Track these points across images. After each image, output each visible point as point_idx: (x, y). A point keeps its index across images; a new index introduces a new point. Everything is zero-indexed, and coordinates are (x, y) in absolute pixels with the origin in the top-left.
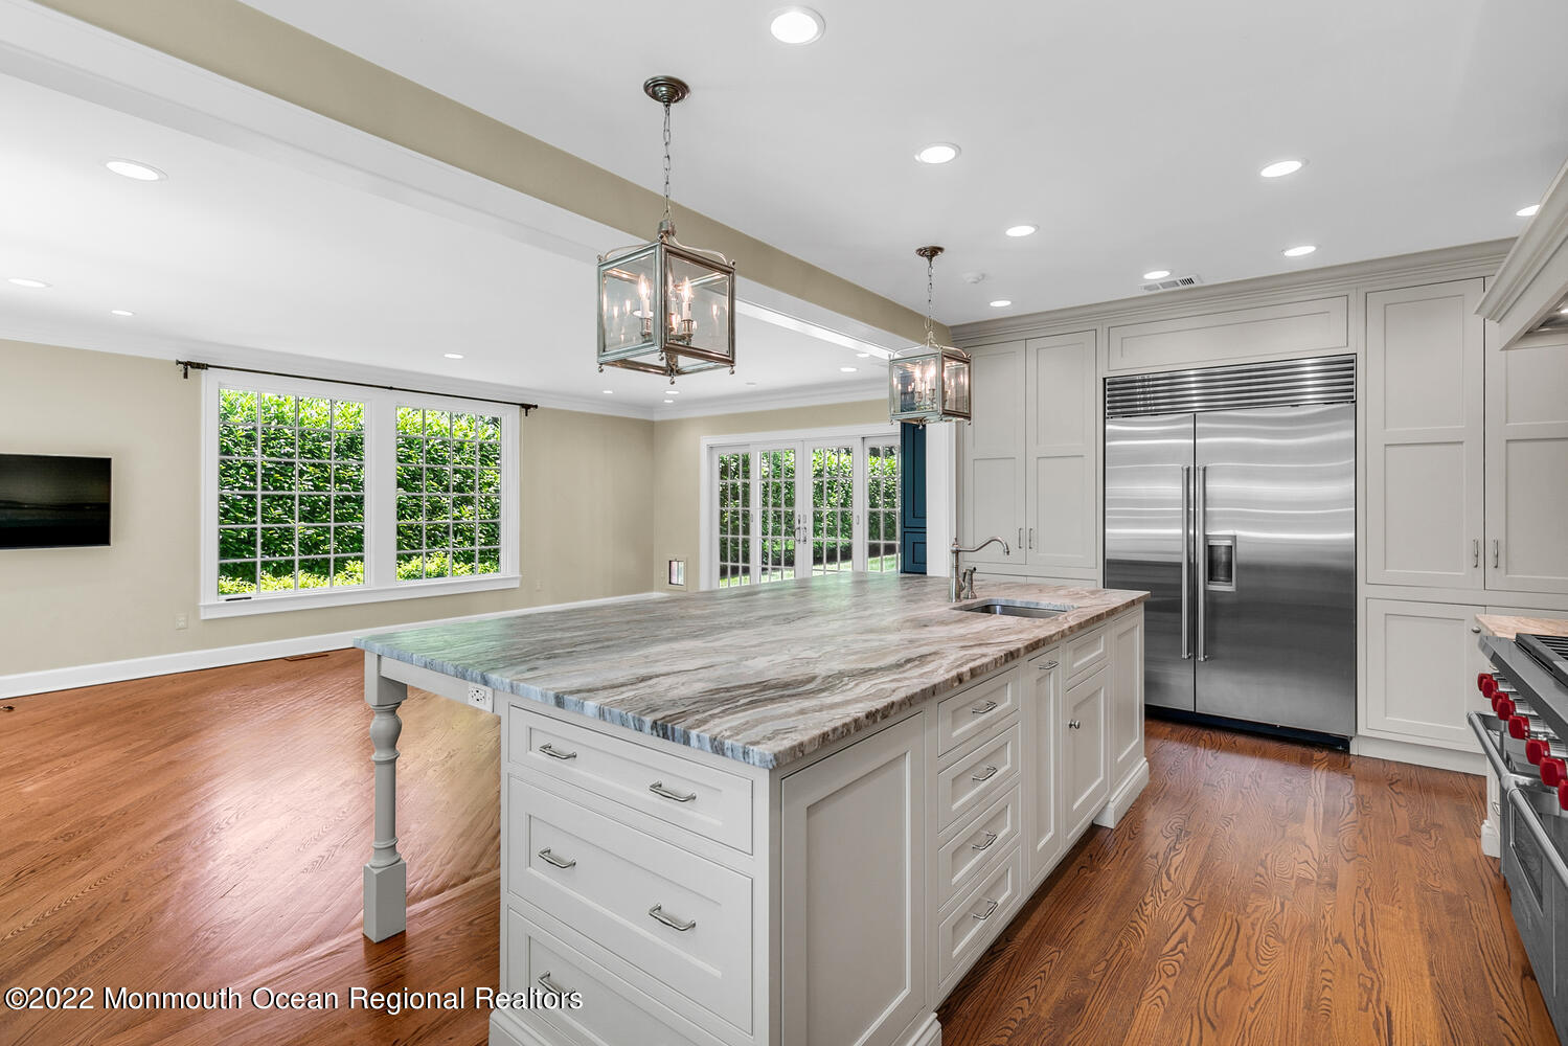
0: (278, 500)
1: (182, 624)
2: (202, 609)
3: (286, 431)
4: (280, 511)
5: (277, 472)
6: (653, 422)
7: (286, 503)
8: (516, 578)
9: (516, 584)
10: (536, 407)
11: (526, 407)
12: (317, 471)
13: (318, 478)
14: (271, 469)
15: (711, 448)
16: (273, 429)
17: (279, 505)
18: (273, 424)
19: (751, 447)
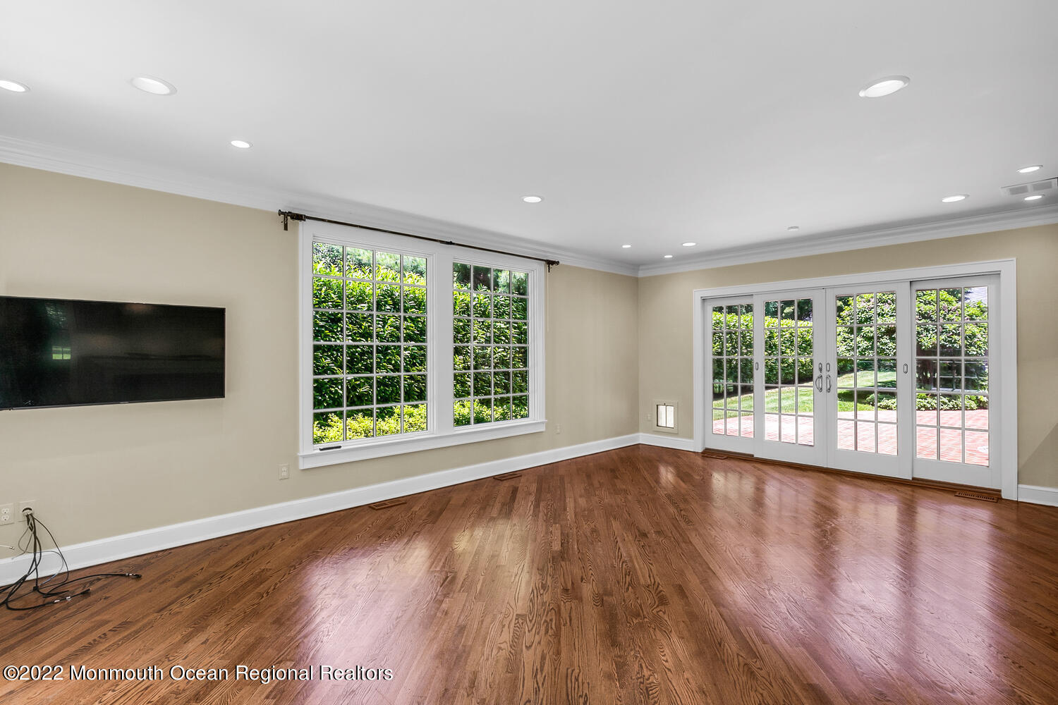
0: (327, 352)
1: (284, 474)
2: (301, 460)
3: (333, 295)
4: (329, 360)
5: (326, 329)
6: (637, 278)
7: (333, 354)
8: (543, 423)
9: (542, 429)
10: (558, 263)
11: (550, 263)
12: (355, 328)
13: (355, 334)
14: (322, 326)
15: (704, 300)
16: (323, 294)
17: (327, 356)
18: (324, 289)
19: (754, 297)
